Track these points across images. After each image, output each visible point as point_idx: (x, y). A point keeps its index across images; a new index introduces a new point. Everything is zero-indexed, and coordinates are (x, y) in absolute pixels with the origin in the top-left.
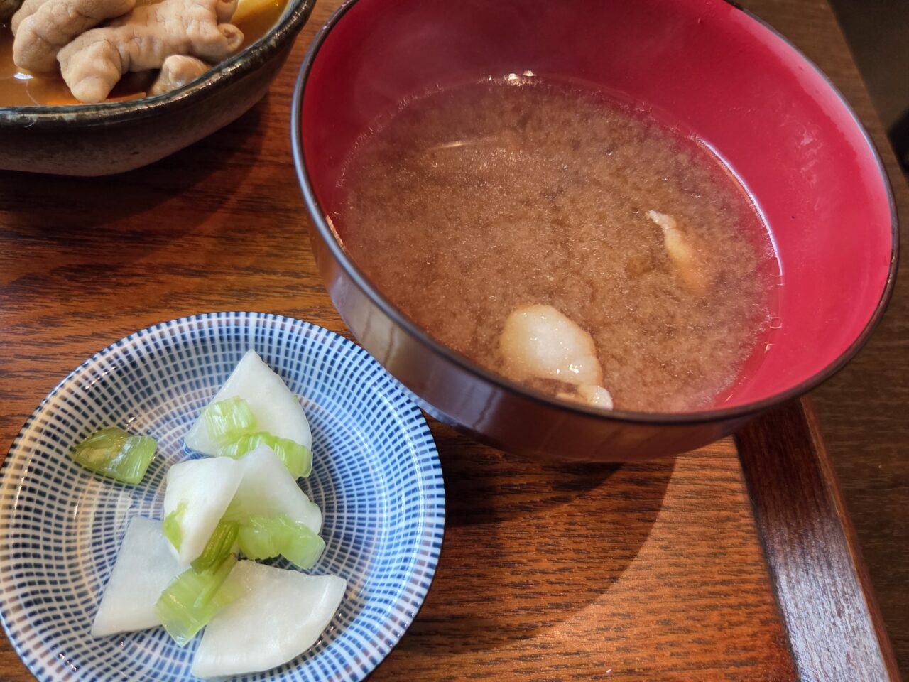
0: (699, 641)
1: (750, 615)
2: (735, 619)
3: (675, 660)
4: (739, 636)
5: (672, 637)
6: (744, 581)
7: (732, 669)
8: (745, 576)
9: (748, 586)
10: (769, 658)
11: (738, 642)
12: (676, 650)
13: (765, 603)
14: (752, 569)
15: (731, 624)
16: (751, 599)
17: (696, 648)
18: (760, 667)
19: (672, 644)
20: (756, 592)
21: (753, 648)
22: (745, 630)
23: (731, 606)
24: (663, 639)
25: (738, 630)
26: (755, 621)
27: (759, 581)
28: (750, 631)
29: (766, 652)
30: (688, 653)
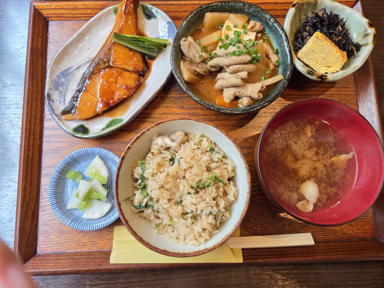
0: (357, 228)
1: (368, 223)
2: (365, 224)
3: (351, 232)
4: (365, 228)
5: (351, 228)
6: (368, 216)
7: (363, 234)
8: (368, 215)
9: (368, 217)
10: (371, 232)
11: (365, 229)
12: (352, 230)
13: (372, 221)
14: (370, 214)
15: (364, 225)
16: (369, 220)
17: (356, 230)
18: (369, 234)
19: (351, 229)
20: (370, 219)
21: (368, 230)
22: (367, 226)
23: (364, 221)
24: (349, 228)
25: (365, 226)
26: (369, 224)
27: (371, 216)
28: (368, 227)
29: (371, 231)
30: (355, 231)
